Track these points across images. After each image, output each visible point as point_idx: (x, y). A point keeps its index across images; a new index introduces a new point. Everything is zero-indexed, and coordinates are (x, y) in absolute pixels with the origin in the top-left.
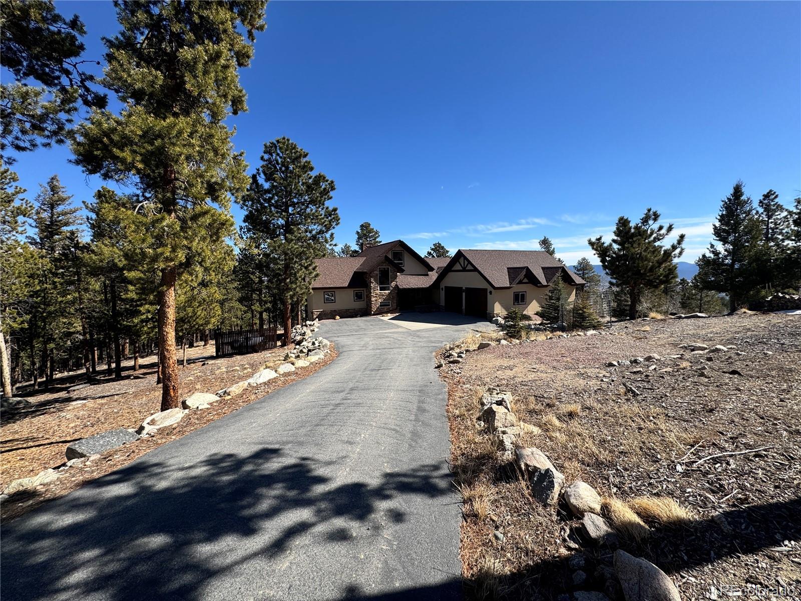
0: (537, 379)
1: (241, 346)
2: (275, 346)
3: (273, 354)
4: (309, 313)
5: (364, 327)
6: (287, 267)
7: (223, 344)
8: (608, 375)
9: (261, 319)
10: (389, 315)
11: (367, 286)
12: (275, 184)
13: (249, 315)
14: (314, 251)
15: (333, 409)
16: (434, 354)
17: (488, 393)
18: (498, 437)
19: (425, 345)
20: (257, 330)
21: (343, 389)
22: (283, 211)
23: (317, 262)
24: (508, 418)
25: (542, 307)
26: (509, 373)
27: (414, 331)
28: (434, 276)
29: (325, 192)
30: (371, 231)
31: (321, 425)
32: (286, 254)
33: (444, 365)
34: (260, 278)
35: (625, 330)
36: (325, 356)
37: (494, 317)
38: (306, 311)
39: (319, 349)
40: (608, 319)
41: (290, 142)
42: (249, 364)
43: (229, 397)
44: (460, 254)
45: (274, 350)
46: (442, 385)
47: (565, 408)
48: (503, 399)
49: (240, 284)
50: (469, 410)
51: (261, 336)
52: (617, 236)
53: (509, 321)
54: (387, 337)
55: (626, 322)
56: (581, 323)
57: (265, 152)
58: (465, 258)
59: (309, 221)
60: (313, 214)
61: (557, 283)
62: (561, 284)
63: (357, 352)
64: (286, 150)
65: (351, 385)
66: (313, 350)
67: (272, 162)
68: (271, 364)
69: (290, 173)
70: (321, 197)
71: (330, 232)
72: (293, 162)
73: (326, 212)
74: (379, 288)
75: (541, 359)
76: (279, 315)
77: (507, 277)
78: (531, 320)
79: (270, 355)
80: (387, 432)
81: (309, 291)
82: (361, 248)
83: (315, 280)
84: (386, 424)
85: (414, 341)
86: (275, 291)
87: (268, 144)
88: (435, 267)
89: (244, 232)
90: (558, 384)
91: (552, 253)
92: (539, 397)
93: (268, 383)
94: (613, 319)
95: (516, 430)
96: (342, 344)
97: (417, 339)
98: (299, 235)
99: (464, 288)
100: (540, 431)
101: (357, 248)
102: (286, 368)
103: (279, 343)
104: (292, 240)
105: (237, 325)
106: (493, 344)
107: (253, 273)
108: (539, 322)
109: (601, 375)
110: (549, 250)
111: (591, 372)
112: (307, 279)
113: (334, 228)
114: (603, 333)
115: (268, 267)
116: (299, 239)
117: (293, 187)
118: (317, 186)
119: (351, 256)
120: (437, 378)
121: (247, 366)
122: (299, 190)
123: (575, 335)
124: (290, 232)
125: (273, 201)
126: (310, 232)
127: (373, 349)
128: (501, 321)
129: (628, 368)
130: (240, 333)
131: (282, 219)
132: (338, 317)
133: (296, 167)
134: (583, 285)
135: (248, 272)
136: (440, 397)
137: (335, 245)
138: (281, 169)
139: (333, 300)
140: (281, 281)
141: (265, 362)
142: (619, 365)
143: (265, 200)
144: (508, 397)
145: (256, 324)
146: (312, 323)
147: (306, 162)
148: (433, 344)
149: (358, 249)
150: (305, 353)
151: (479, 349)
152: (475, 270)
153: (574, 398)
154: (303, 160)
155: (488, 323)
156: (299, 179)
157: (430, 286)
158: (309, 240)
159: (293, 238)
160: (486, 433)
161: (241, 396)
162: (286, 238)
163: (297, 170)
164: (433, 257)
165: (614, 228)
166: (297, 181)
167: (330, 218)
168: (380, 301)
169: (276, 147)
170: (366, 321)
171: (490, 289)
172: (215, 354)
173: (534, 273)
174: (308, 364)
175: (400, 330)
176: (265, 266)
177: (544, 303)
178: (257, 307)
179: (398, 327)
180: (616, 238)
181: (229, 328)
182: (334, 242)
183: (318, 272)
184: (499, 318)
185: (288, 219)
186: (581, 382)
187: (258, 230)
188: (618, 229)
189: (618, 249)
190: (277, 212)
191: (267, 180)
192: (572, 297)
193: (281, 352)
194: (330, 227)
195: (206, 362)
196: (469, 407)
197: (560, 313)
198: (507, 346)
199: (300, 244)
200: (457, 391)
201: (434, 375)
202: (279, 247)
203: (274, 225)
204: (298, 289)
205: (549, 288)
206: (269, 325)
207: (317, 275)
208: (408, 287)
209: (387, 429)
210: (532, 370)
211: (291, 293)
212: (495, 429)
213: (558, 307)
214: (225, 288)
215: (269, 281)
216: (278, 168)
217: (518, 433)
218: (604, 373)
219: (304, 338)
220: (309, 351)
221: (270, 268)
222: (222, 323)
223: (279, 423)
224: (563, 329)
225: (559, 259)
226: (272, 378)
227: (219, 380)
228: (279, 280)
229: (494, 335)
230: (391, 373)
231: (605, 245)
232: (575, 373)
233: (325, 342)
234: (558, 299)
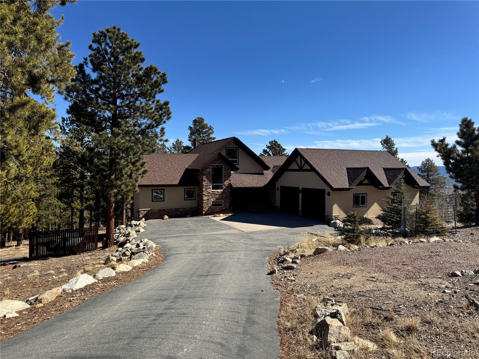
0: (375, 288)
1: (58, 247)
2: (96, 248)
3: (93, 257)
4: (135, 212)
5: (193, 228)
6: (113, 162)
7: (37, 244)
8: (450, 286)
9: (82, 218)
10: (222, 215)
11: (199, 184)
12: (103, 74)
13: (69, 213)
14: (143, 147)
15: (155, 320)
16: (267, 258)
17: (322, 304)
18: (331, 353)
19: (258, 248)
20: (76, 230)
21: (166, 297)
22: (110, 103)
23: (145, 158)
24: (342, 332)
25: (383, 211)
26: (347, 282)
27: (248, 233)
28: (269, 175)
29: (156, 85)
30: (205, 126)
31: (140, 338)
32: (112, 149)
33: (277, 272)
34: (82, 173)
35: (470, 237)
36: (150, 260)
37: (332, 220)
38: (132, 210)
39: (143, 252)
40: (453, 224)
41: (121, 31)
42: (66, 268)
43: (41, 305)
44: (296, 152)
45: (94, 252)
46: (274, 293)
47: (404, 322)
48: (338, 310)
49: (59, 180)
50: (301, 323)
51: (80, 236)
52: (461, 137)
53: (347, 225)
54: (219, 239)
55: (472, 228)
56: (424, 229)
57: (93, 42)
58: (302, 157)
59: (138, 114)
60: (143, 107)
61: (399, 186)
62: (404, 187)
63: (185, 255)
64: (116, 40)
65: (176, 293)
66: (137, 253)
67: (101, 52)
68: (90, 268)
69: (119, 64)
70: (152, 90)
71: (160, 127)
72: (123, 53)
73: (157, 105)
74: (211, 187)
75: (381, 267)
76: (101, 214)
77: (346, 178)
78: (372, 224)
79: (89, 258)
80: (212, 346)
81: (135, 188)
82: (194, 144)
83: (142, 177)
84: (211, 337)
85: (246, 244)
86: (99, 188)
87: (97, 33)
88: (271, 166)
89: (66, 124)
90: (397, 296)
91: (394, 153)
92: (377, 309)
93: (85, 289)
94: (459, 225)
95: (349, 346)
96: (170, 246)
97: (250, 242)
98: (127, 129)
99: (300, 189)
100: (376, 347)
101: (189, 144)
102: (106, 273)
103: (100, 245)
104: (119, 134)
105: (55, 224)
106: (330, 249)
107: (75, 168)
108: (380, 226)
109: (444, 286)
110: (391, 150)
111: (433, 282)
112: (134, 176)
113: (165, 122)
114: (447, 240)
115: (91, 161)
116: (127, 133)
117: (122, 78)
118: (147, 78)
119: (183, 152)
120: (269, 285)
121: (63, 270)
122: (128, 82)
123: (418, 242)
124: (118, 125)
125: (100, 93)
126: (139, 126)
127: (203, 252)
128: (340, 224)
129: (472, 278)
130: (57, 232)
131: (110, 111)
132: (166, 217)
133: (126, 57)
134: (428, 188)
135: (70, 167)
136: (272, 307)
137: (166, 141)
138: (109, 59)
139: (162, 198)
140: (105, 177)
141: (84, 265)
142: (463, 275)
143: (91, 91)
144: (343, 309)
145: (75, 222)
146: (138, 223)
147: (137, 53)
148: (267, 248)
149: (190, 146)
150: (127, 256)
151: (315, 255)
152: (313, 169)
153: (414, 311)
154: (134, 51)
155: (326, 226)
156: (128, 70)
157: (265, 185)
158: (137, 134)
159: (120, 132)
160: (318, 349)
161: (53, 304)
162: (112, 132)
163: (127, 61)
164: (269, 155)
165: (458, 129)
166: (126, 72)
167: (160, 112)
168: (212, 200)
169: (105, 36)
170: (197, 221)
171: (328, 190)
172: (28, 256)
173: (375, 173)
174: (131, 268)
175: (232, 231)
176: (88, 161)
177: (386, 206)
178: (77, 204)
179: (230, 228)
180: (459, 139)
181: (46, 227)
182: (164, 138)
183: (146, 168)
184: (338, 221)
185: (115, 111)
186: (422, 293)
187: (83, 122)
188: (461, 130)
189: (462, 151)
190: (104, 104)
191: (94, 70)
192: (416, 201)
193: (102, 255)
194: (161, 121)
195: (18, 265)
196: (301, 319)
197: (403, 217)
198: (345, 252)
199: (128, 138)
200: (289, 301)
201: (265, 282)
202: (104, 141)
203: (100, 117)
204: (123, 186)
205: (391, 191)
206: (91, 224)
207: (145, 172)
208: (242, 186)
209: (213, 342)
210: (371, 279)
211: (115, 190)
212: (328, 344)
213: (400, 210)
214: (44, 184)
215: (92, 177)
216: (107, 58)
217: (352, 348)
218: (447, 283)
219: (127, 240)
220: (133, 254)
221: (93, 163)
222: (37, 222)
223: (94, 334)
224: (405, 235)
225: (402, 160)
226: (89, 283)
227: (31, 285)
228: (103, 175)
229: (332, 239)
230: (220, 279)
231: (449, 147)
232: (415, 283)
233: (152, 244)
234: (400, 202)
